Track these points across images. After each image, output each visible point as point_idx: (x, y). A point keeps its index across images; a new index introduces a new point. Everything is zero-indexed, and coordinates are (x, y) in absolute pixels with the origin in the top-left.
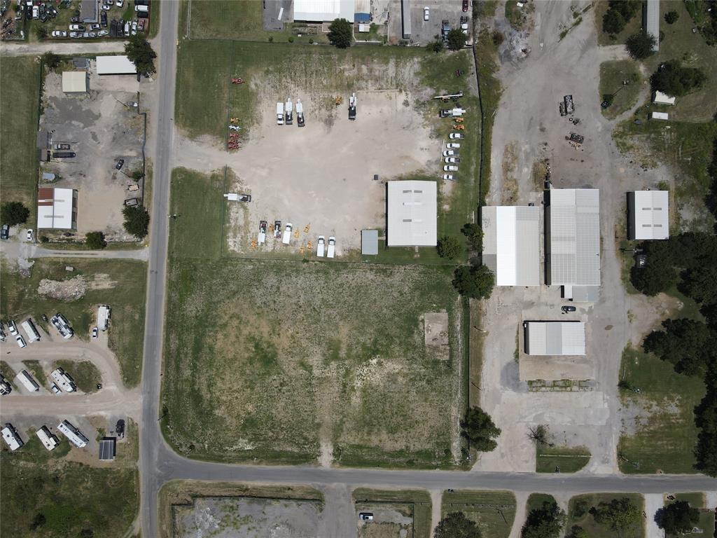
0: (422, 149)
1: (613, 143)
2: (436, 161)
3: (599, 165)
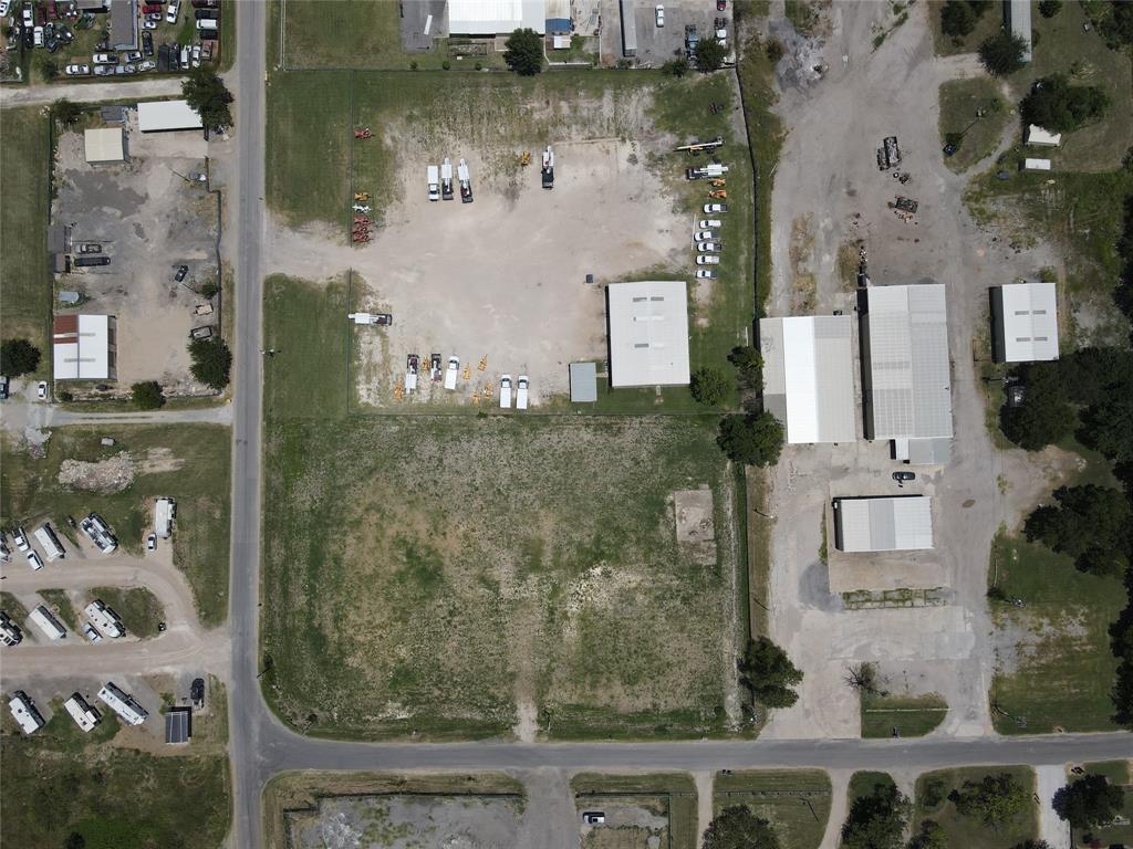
0: (661, 231)
1: (965, 211)
2: (684, 249)
3: (943, 245)
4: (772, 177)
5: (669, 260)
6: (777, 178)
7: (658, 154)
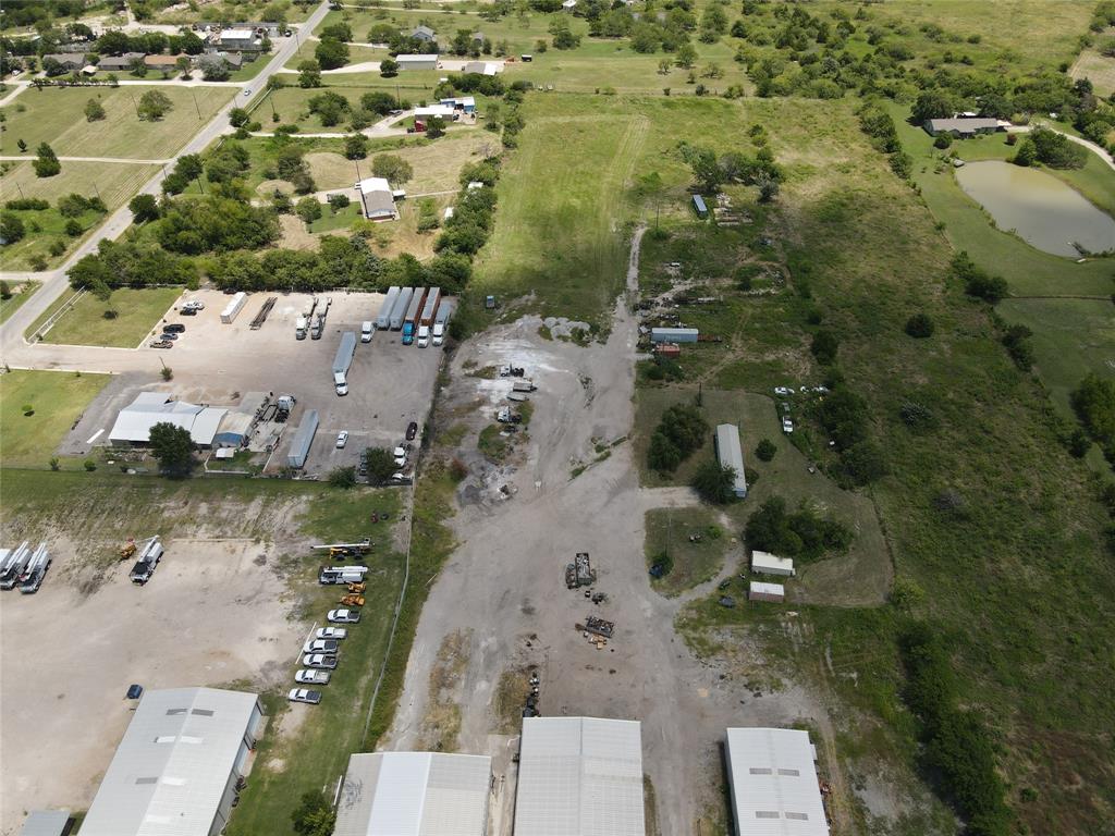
0: (263, 639)
1: (679, 639)
2: (285, 664)
3: (650, 680)
4: (429, 586)
5: (260, 675)
6: (434, 589)
7: (293, 557)
